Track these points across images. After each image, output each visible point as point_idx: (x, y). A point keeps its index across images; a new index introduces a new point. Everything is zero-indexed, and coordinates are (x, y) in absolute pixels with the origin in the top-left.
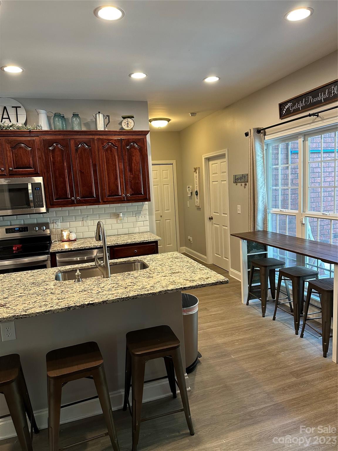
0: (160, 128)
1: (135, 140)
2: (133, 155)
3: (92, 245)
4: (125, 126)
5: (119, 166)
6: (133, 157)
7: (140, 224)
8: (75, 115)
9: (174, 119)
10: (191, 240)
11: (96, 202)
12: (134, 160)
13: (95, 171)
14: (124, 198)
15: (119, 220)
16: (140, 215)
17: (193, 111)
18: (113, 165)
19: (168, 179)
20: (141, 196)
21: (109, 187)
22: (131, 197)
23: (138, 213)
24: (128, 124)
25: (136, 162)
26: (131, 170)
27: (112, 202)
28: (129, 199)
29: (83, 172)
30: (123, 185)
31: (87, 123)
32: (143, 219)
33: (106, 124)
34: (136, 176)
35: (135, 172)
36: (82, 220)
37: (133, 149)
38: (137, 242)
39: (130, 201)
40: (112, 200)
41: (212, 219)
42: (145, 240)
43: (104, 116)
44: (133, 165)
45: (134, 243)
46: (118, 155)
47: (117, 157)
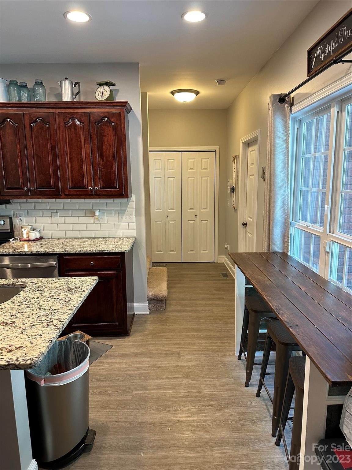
0: (185, 103)
1: (107, 114)
2: (105, 134)
4: (99, 97)
5: (86, 149)
6: (104, 138)
7: (122, 226)
8: (39, 83)
10: (228, 249)
11: (55, 195)
12: (106, 141)
13: (54, 156)
14: (91, 191)
15: (96, 220)
16: (124, 216)
17: (220, 77)
18: (77, 148)
19: (209, 170)
21: (72, 177)
22: (101, 191)
23: (122, 211)
24: (103, 93)
25: (109, 144)
26: (101, 155)
27: (77, 197)
28: (98, 193)
29: (39, 155)
30: (90, 174)
31: (58, 93)
33: (74, 94)
34: (108, 163)
35: (106, 157)
37: (104, 126)
38: (94, 252)
39: (100, 196)
40: (75, 193)
41: (246, 225)
42: (105, 250)
43: (72, 83)
44: (104, 148)
45: (89, 252)
46: (84, 135)
47: (82, 137)
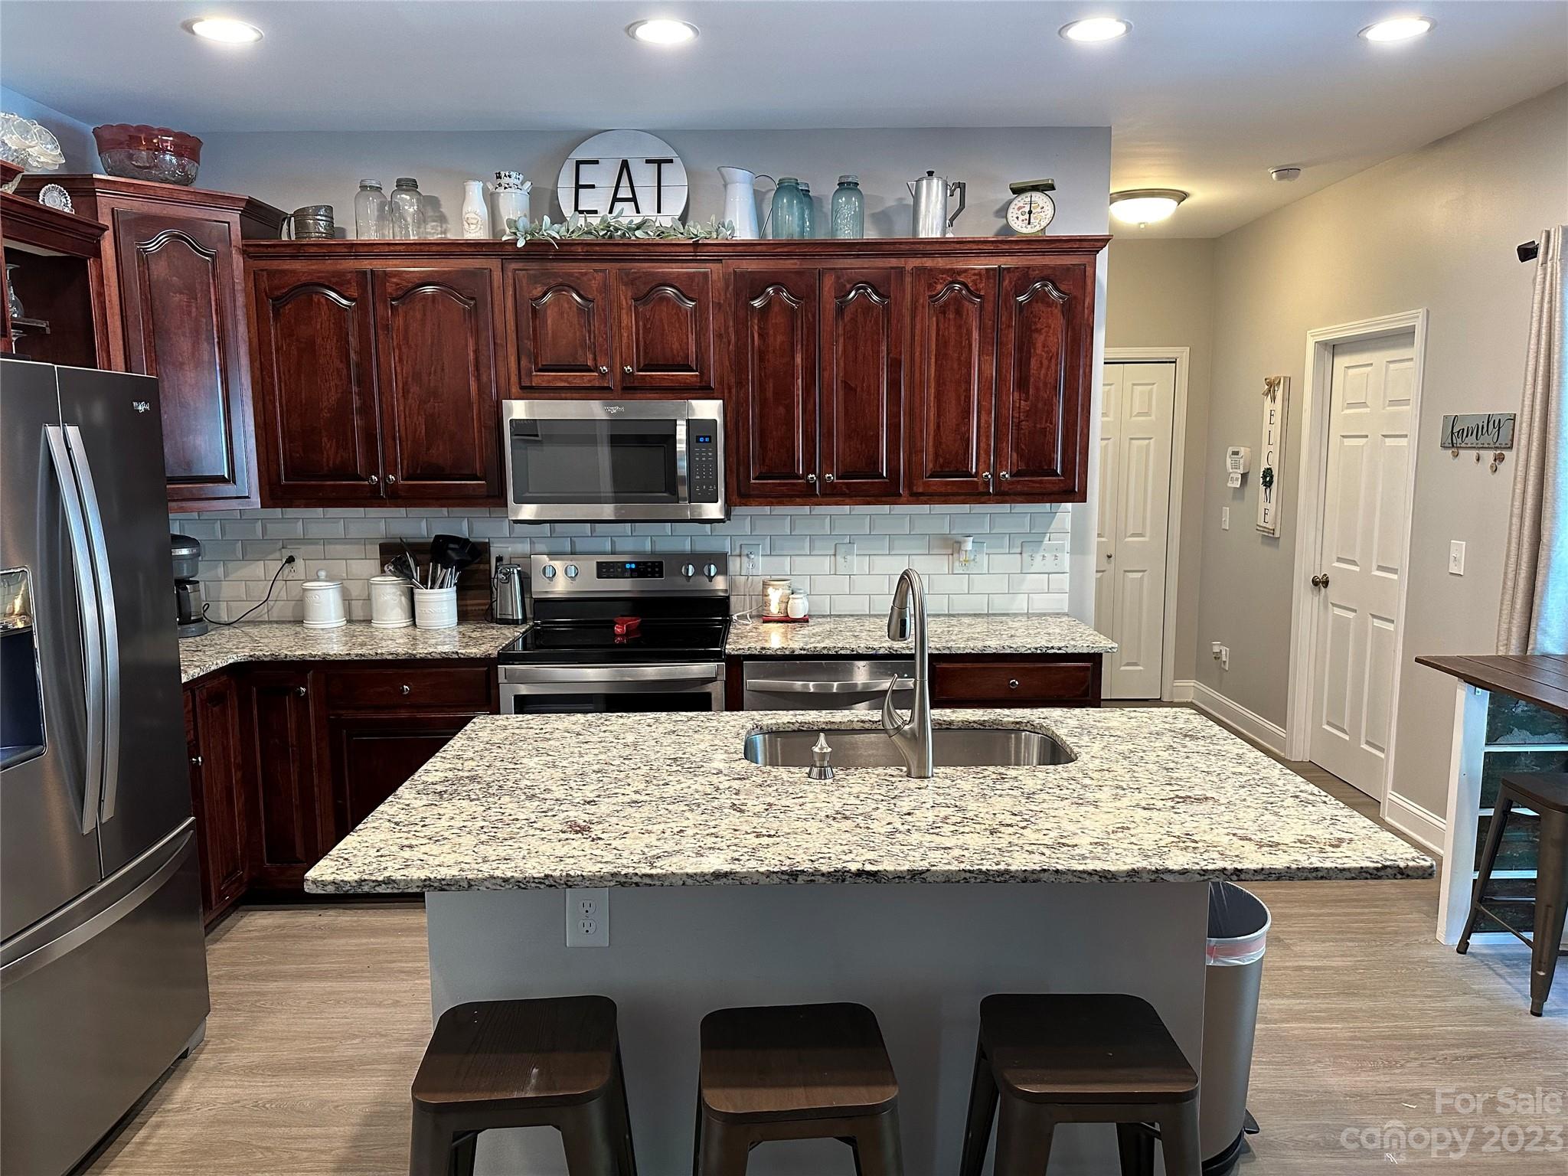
0: (1142, 226)
1: (1049, 272)
2: (1039, 326)
3: (862, 646)
4: (1019, 222)
5: (981, 367)
6: (1035, 335)
8: (847, 186)
9: (1204, 194)
10: (1224, 659)
11: (887, 493)
12: (1039, 345)
13: (894, 385)
14: (987, 484)
15: (957, 564)
16: (1037, 552)
17: (1285, 162)
18: (959, 364)
20: (1050, 482)
21: (938, 443)
22: (1012, 483)
23: (1032, 541)
24: (1030, 212)
25: (1047, 352)
26: (1022, 384)
27: (943, 499)
28: (1005, 488)
29: (853, 386)
30: (988, 437)
31: (883, 211)
32: (1049, 564)
33: (948, 217)
34: (1040, 405)
35: (1037, 389)
36: (832, 552)
37: (1040, 304)
38: (1022, 650)
39: (1007, 498)
40: (943, 489)
41: (1326, 583)
42: (1052, 648)
43: (946, 185)
44: (1033, 362)
45: (1009, 652)
46: (982, 328)
47: (975, 335)
